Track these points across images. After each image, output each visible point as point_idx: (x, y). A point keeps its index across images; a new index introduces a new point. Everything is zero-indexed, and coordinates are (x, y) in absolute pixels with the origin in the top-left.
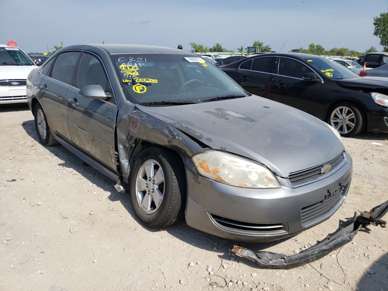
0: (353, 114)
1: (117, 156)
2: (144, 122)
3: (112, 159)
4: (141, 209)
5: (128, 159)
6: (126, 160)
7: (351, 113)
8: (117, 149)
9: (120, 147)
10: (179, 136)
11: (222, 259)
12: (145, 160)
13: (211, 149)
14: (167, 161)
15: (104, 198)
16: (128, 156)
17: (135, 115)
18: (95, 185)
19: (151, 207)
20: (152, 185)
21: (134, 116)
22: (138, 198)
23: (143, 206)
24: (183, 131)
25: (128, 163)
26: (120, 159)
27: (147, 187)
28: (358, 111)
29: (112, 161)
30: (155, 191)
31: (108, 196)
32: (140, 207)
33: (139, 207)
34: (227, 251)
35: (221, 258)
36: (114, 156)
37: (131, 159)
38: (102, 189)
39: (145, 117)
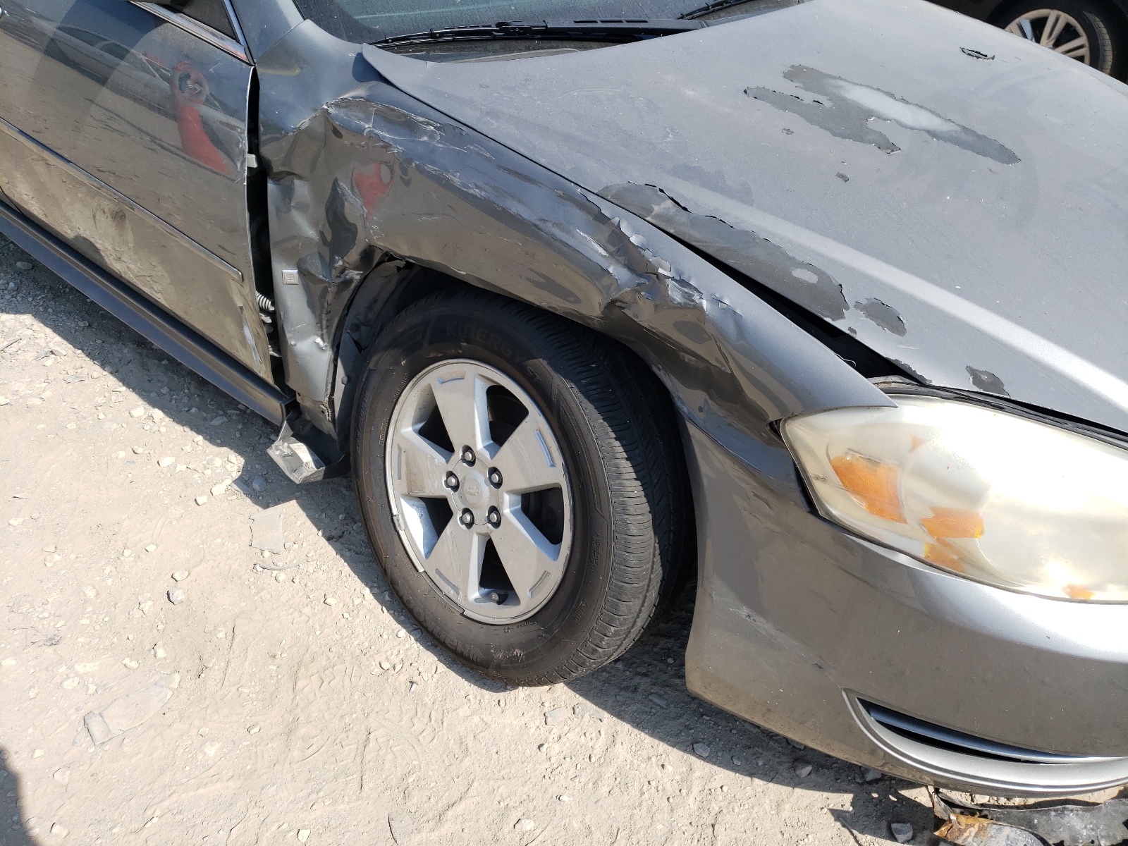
0: (1083, 40)
1: (269, 320)
2: (433, 163)
3: (242, 328)
4: (428, 581)
5: (325, 337)
6: (319, 340)
7: (1076, 35)
8: (265, 283)
9: (286, 275)
10: (688, 285)
11: (860, 836)
12: (432, 355)
13: (918, 386)
14: (588, 397)
15: (219, 490)
16: (324, 323)
17: (362, 115)
18: (158, 414)
19: (483, 583)
20: (486, 489)
21: (360, 119)
22: (403, 527)
23: (438, 572)
24: (711, 251)
25: (328, 355)
26: (288, 335)
27: (455, 488)
28: (1104, 31)
29: (243, 336)
30: (510, 523)
31: (236, 475)
32: (421, 570)
33: (417, 571)
34: (858, 780)
35: (854, 831)
36: (249, 315)
37: (345, 337)
38: (200, 438)
39: (431, 135)
